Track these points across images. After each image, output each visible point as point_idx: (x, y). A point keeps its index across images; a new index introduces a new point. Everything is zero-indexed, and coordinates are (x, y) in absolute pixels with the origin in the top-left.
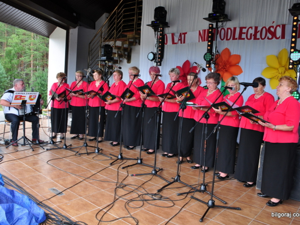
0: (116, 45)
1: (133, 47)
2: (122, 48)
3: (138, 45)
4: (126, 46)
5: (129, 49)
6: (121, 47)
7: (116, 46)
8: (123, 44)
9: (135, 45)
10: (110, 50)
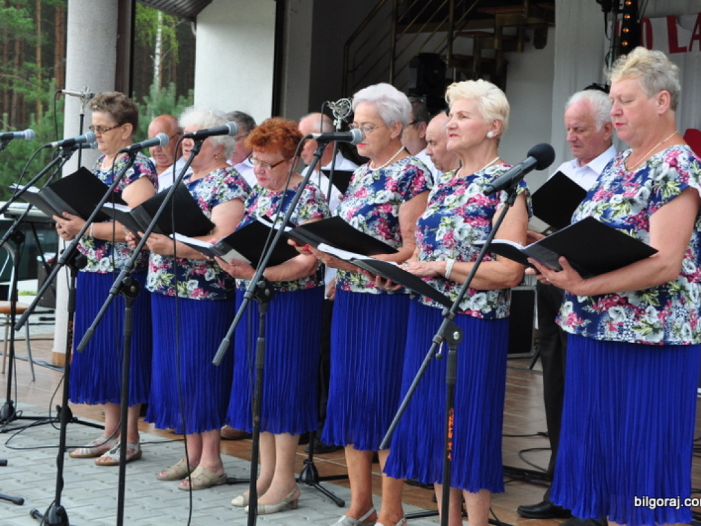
0: (454, 53)
1: (513, 57)
2: (475, 63)
3: (534, 48)
4: (486, 53)
5: (499, 65)
6: (470, 59)
7: (452, 57)
8: (477, 47)
9: (522, 51)
10: (436, 72)
